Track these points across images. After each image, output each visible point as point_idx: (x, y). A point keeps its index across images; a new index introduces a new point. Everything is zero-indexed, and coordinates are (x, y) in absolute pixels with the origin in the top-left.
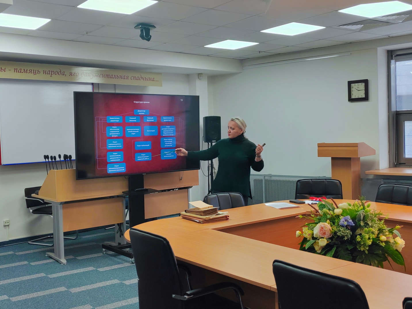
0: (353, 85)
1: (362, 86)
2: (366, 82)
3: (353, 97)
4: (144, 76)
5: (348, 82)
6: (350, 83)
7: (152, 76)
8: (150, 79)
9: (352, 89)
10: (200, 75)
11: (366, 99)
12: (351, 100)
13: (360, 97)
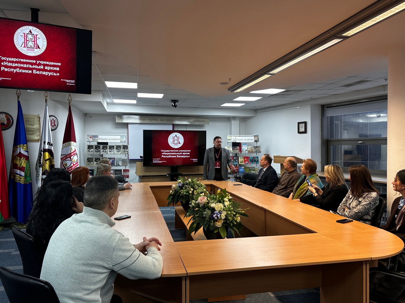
0: (300, 124)
1: (303, 125)
2: (305, 123)
3: (300, 131)
4: (199, 120)
5: (298, 123)
6: (299, 123)
7: (203, 120)
8: (202, 121)
9: (300, 127)
10: (234, 118)
11: (305, 132)
12: (299, 132)
13: (303, 131)
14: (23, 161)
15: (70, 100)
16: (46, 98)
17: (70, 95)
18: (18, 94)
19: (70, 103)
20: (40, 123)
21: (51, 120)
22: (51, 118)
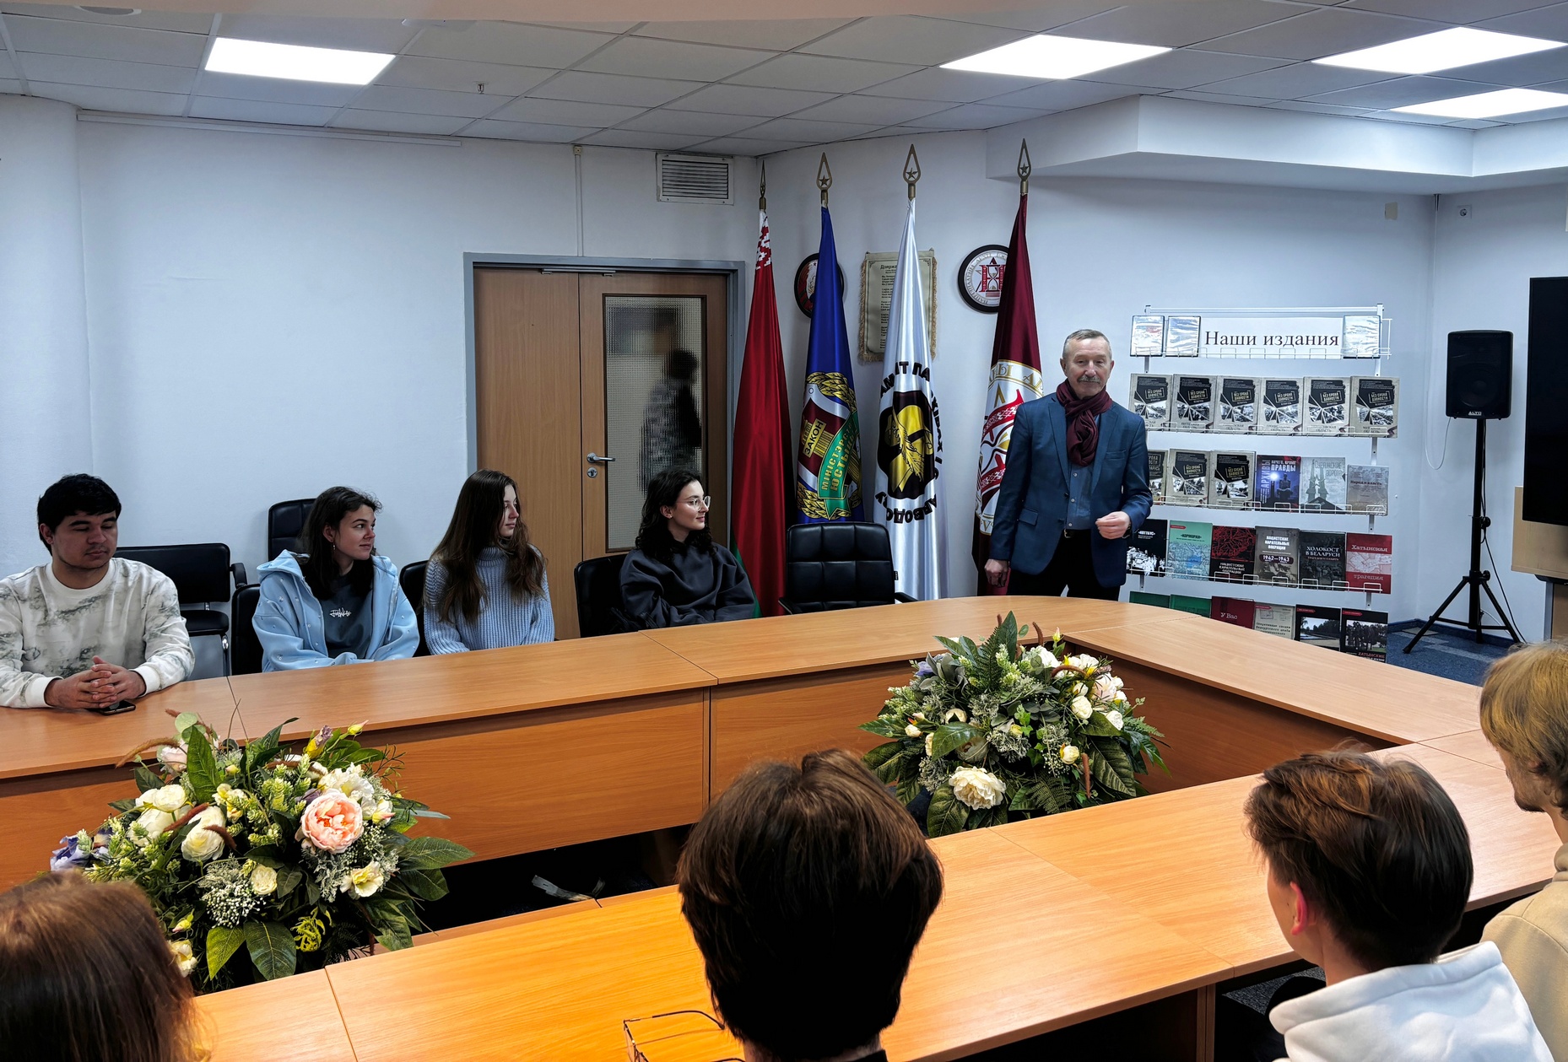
14: (816, 433)
15: (1024, 169)
16: (912, 179)
17: (1024, 146)
18: (824, 181)
19: (1024, 183)
20: (933, 283)
21: (982, 266)
22: (982, 257)
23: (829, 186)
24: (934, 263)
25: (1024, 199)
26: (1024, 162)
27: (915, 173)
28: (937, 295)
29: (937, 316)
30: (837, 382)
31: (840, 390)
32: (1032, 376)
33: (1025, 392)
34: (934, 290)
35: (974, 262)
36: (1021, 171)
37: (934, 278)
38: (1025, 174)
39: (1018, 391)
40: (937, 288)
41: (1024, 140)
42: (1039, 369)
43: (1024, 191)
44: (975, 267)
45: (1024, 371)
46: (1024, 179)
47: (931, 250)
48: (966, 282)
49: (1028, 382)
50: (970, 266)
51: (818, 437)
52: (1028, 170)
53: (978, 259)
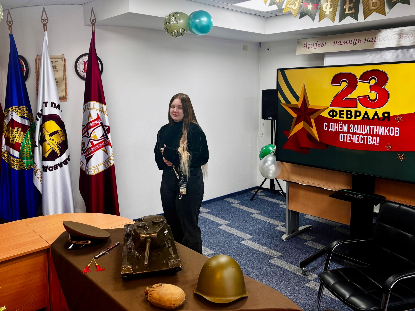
14: (16, 133)
15: (93, 20)
16: (45, 22)
17: (92, 11)
18: (10, 22)
19: (93, 26)
20: (65, 68)
21: (84, 62)
22: (84, 58)
23: (12, 25)
24: (65, 60)
25: (94, 33)
26: (93, 17)
27: (46, 20)
28: (67, 74)
29: (67, 82)
30: (25, 110)
31: (26, 114)
32: (103, 107)
33: (100, 114)
34: (65, 72)
35: (80, 60)
36: (92, 21)
37: (65, 67)
38: (93, 23)
39: (98, 114)
40: (67, 71)
41: (92, 8)
42: (105, 104)
43: (94, 30)
44: (81, 62)
45: (99, 106)
46: (93, 25)
47: (63, 55)
48: (78, 68)
49: (101, 110)
50: (79, 62)
51: (18, 135)
52: (95, 21)
53: (82, 59)
